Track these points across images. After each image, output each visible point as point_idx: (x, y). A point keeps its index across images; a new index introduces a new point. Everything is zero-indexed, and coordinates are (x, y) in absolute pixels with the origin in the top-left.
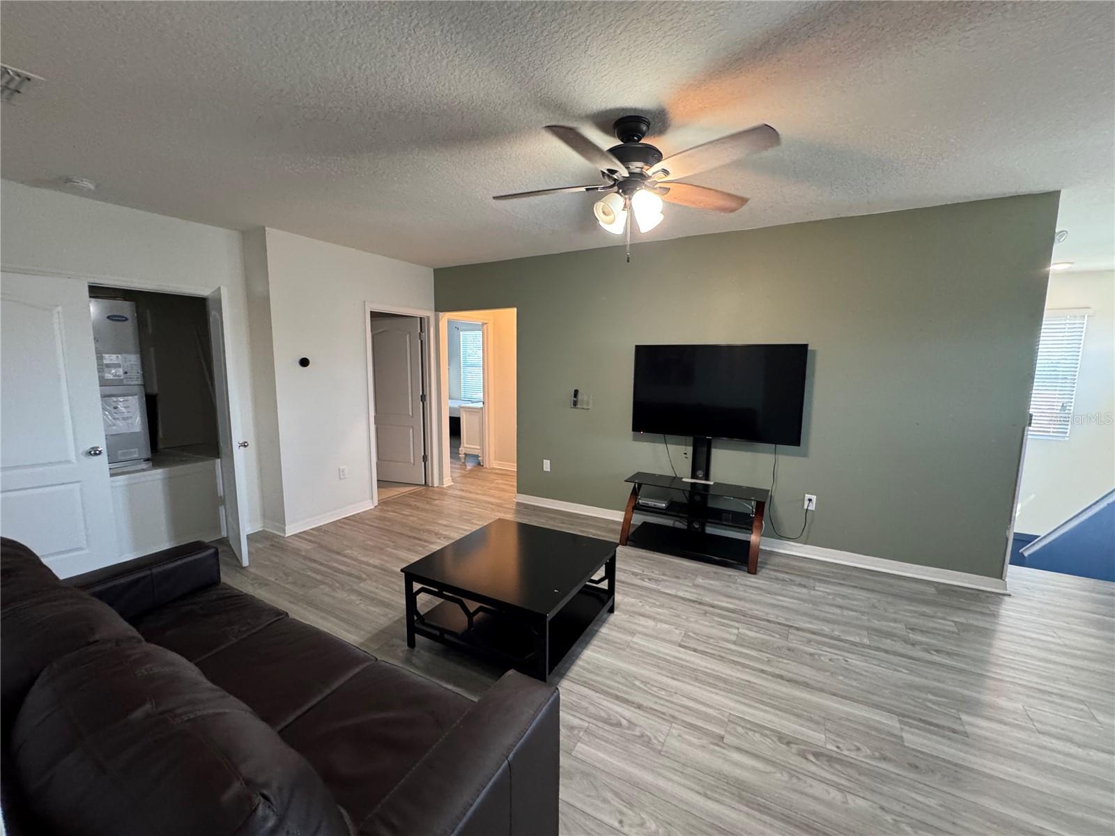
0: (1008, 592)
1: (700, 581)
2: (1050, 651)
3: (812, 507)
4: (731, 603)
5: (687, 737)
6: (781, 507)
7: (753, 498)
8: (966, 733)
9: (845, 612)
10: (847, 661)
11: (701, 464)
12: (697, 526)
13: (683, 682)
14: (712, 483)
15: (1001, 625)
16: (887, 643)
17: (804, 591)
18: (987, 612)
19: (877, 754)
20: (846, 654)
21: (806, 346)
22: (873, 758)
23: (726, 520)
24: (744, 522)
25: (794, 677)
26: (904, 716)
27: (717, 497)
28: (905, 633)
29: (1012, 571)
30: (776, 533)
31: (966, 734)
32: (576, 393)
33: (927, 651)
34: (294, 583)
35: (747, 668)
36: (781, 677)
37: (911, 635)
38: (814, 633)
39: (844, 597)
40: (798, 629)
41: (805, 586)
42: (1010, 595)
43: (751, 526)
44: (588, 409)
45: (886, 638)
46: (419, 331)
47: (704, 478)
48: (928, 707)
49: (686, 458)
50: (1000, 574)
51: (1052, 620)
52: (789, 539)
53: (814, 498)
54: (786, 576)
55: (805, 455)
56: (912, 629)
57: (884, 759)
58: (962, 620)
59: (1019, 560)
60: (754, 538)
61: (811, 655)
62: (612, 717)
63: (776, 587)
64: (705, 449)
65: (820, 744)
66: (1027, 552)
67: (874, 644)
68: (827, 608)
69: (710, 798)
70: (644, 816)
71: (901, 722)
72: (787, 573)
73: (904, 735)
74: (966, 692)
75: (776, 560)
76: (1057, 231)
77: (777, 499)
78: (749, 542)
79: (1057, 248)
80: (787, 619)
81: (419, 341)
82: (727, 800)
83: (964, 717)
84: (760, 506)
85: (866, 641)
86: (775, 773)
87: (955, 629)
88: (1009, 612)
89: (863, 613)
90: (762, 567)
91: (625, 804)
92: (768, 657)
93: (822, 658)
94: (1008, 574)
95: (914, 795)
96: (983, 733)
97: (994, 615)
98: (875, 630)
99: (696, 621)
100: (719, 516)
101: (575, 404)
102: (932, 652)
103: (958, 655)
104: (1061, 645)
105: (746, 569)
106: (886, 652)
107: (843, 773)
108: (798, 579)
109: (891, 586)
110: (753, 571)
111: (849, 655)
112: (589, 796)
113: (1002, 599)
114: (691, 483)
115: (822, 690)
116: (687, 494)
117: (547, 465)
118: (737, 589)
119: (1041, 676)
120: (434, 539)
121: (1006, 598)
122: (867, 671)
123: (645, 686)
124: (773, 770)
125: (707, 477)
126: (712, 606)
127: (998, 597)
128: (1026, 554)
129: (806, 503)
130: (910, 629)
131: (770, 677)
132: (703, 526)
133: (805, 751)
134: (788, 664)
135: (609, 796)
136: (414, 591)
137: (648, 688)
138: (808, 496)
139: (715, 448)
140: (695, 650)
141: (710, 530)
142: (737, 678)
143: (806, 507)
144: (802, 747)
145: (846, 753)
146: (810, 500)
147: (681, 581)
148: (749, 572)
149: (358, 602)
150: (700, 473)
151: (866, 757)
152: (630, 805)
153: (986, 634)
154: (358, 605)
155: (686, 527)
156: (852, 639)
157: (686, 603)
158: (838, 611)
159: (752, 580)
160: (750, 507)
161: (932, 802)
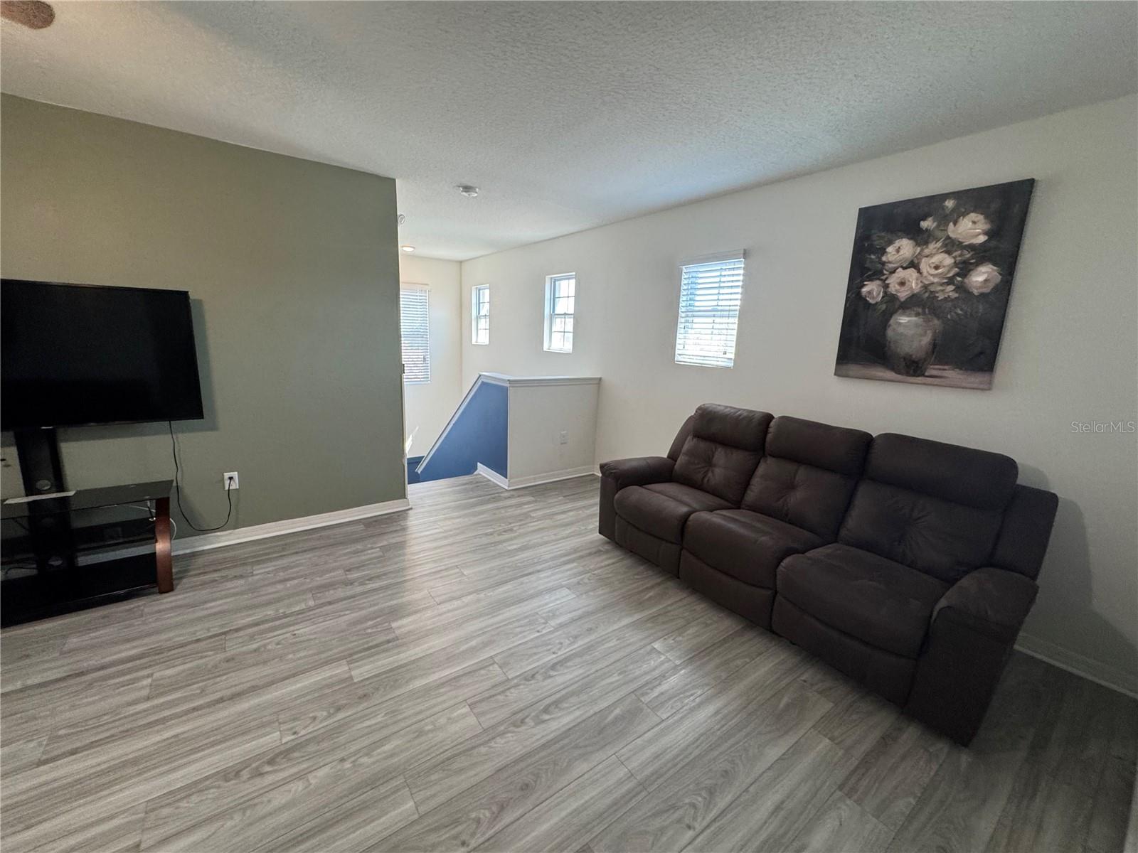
0: (410, 507)
1: (74, 641)
2: (436, 540)
3: (235, 485)
4: (134, 647)
6: (196, 496)
7: (147, 497)
8: (397, 637)
9: (289, 584)
10: (295, 634)
12: (58, 563)
14: (71, 493)
15: (411, 534)
16: (331, 594)
17: (241, 582)
18: (399, 528)
19: (332, 711)
20: (292, 628)
21: (186, 294)
22: (329, 716)
23: (112, 538)
24: (144, 530)
26: (351, 655)
27: (84, 512)
28: (344, 577)
29: (411, 488)
30: (198, 529)
31: (397, 638)
33: (362, 584)
35: (171, 719)
36: (221, 700)
37: (349, 576)
38: (257, 624)
39: (284, 569)
40: (237, 630)
41: (241, 577)
42: (411, 509)
43: (154, 533)
45: (329, 590)
47: (54, 489)
48: (371, 633)
49: (7, 466)
50: (403, 495)
51: (436, 516)
52: (214, 530)
53: (235, 474)
54: (215, 575)
55: (214, 428)
56: (349, 570)
57: (339, 710)
58: (385, 543)
59: (415, 479)
60: (161, 546)
63: (203, 594)
64: (45, 448)
65: (278, 743)
66: (420, 470)
67: (318, 602)
68: (271, 589)
72: (215, 571)
73: (354, 673)
74: (395, 602)
75: (200, 561)
77: (188, 490)
78: (155, 553)
80: (222, 626)
83: (394, 625)
84: (163, 506)
85: (311, 603)
87: (381, 554)
88: (413, 521)
89: (305, 576)
90: (182, 578)
92: (198, 688)
93: (269, 647)
94: (409, 493)
95: (368, 723)
96: (411, 627)
97: (404, 529)
98: (319, 587)
100: (98, 536)
102: (366, 582)
103: (385, 574)
104: (443, 532)
105: (156, 589)
106: (330, 603)
107: (302, 757)
108: (232, 572)
109: (328, 537)
110: (169, 588)
111: (297, 627)
113: (407, 514)
114: (29, 503)
115: (272, 683)
116: (25, 522)
118: (144, 623)
119: (435, 561)
121: (410, 512)
122: (314, 634)
125: (60, 485)
126: (103, 668)
127: (402, 515)
128: (419, 472)
129: (227, 482)
130: (348, 571)
131: (207, 710)
132: (71, 560)
133: (258, 768)
134: (227, 679)
138: (227, 475)
139: (66, 441)
140: (73, 752)
141: (84, 560)
142: (154, 744)
143: (227, 488)
144: (254, 765)
145: (303, 733)
146: (231, 478)
147: (34, 660)
148: (161, 592)
150: (45, 484)
151: (325, 719)
153: (401, 545)
155: (34, 572)
156: (297, 608)
157: (57, 686)
158: (279, 587)
159: (168, 600)
160: (147, 508)
161: (379, 719)
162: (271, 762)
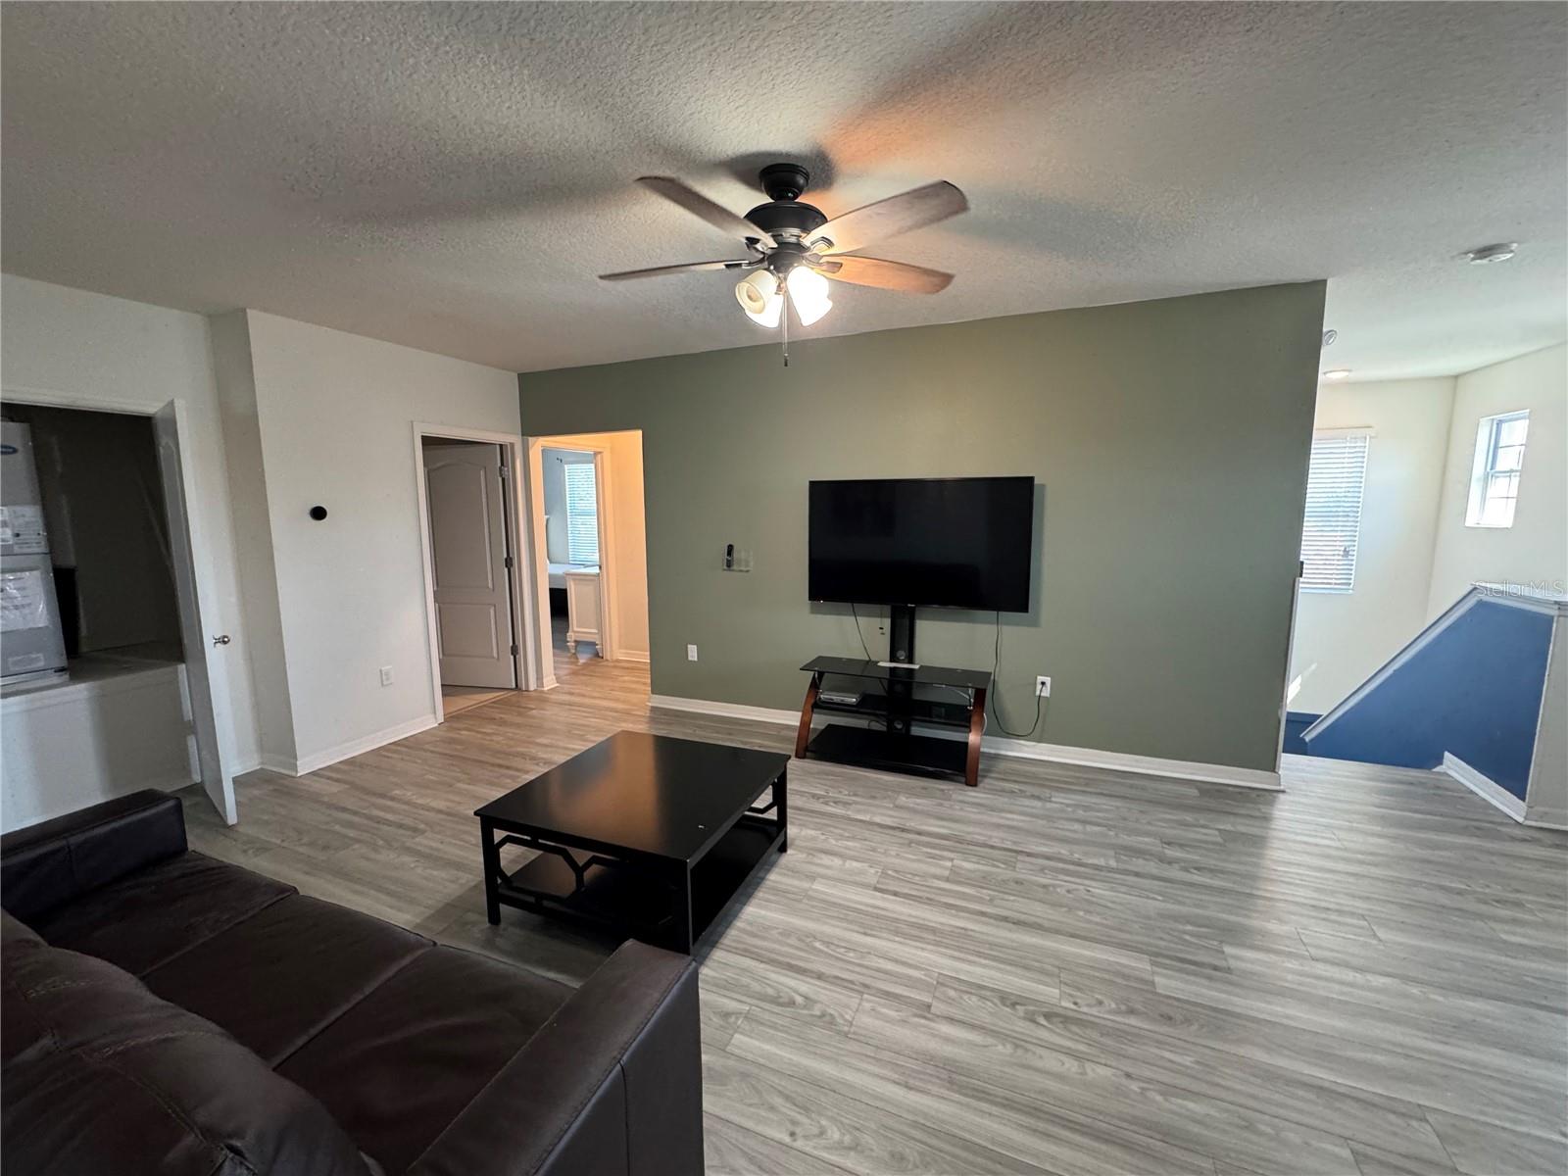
0: (1282, 788)
1: (902, 800)
2: (1328, 857)
3: (1046, 693)
4: (943, 827)
5: (884, 1010)
6: (1008, 696)
7: (970, 685)
8: (1229, 968)
9: (1089, 828)
10: (1089, 891)
11: (902, 640)
12: (899, 727)
13: (879, 938)
14: (916, 667)
15: (1275, 829)
16: (1138, 864)
17: (1039, 804)
18: (1258, 814)
19: (1123, 1008)
20: (1087, 882)
21: (1031, 479)
22: (1118, 1012)
23: (938, 716)
24: (961, 717)
25: (1023, 917)
26: (1157, 955)
27: (923, 684)
28: (1161, 849)
29: (1286, 760)
30: (1003, 731)
31: (1229, 970)
32: (730, 549)
33: (1186, 870)
34: (311, 844)
35: (963, 911)
36: (1005, 919)
37: (1166, 851)
38: (1048, 858)
39: (1087, 808)
40: (1029, 855)
41: (1038, 798)
42: (1283, 792)
43: (970, 722)
44: (747, 571)
45: (1138, 858)
46: (499, 465)
47: (906, 661)
48: (1186, 940)
49: (883, 634)
50: (1272, 766)
51: (1332, 818)
52: (1019, 737)
53: (1048, 680)
54: (1016, 787)
55: (1035, 623)
56: (1169, 844)
57: (1131, 1012)
58: (1229, 827)
59: (1297, 747)
60: (973, 738)
61: (1045, 886)
62: (781, 994)
63: (1001, 801)
64: (907, 622)
65: (1054, 1001)
66: (1308, 735)
67: (1122, 866)
68: (1068, 825)
69: (911, 1089)
70: (824, 1122)
71: (1154, 964)
72: (1015, 781)
73: (1157, 979)
74: (1232, 918)
75: (1002, 765)
76: (1325, 330)
77: (1003, 686)
78: (967, 743)
79: (1325, 352)
80: (1015, 843)
81: (500, 479)
82: (935, 1089)
83: (1228, 949)
84: (980, 695)
85: (1113, 863)
86: (996, 1046)
87: (1219, 840)
88: (1284, 813)
89: (1109, 827)
90: (985, 777)
91: (798, 1110)
92: (989, 895)
93: (1059, 890)
94: (1281, 765)
95: (1167, 1055)
96: (1257, 968)
97: (1266, 819)
98: (1126, 848)
99: (898, 855)
100: (928, 712)
101: (729, 564)
102: (1192, 870)
103: (1222, 872)
104: (1341, 849)
105: (963, 779)
106: (1137, 874)
107: (1080, 1036)
108: (1029, 789)
109: (1143, 789)
110: (972, 782)
111: (1093, 884)
112: (750, 1105)
113: (1275, 797)
114: (891, 668)
115: (1057, 932)
116: (886, 683)
117: (693, 652)
118: (951, 807)
119: (1317, 890)
120: (529, 766)
121: (1281, 796)
122: (1113, 902)
123: (828, 947)
124: (995, 1042)
125: (910, 659)
126: (919, 833)
127: (1268, 796)
128: (1307, 739)
129: (1039, 687)
130: (1165, 843)
131: (992, 921)
132: (908, 727)
133: (1034, 1013)
134: (1013, 901)
135: (778, 1101)
136: (496, 842)
137: (832, 950)
138: (1040, 679)
139: (921, 619)
140: (895, 894)
141: (917, 731)
142: (950, 925)
143: (1038, 693)
144: (1031, 1008)
145: (1085, 1009)
146: (1043, 683)
147: (877, 802)
148: (967, 784)
149: (412, 865)
150: (902, 655)
151: (1110, 1012)
152: (806, 1110)
153: (1258, 842)
154: (412, 868)
155: (884, 729)
156: (1095, 861)
157: (887, 831)
158: (1077, 826)
159: (972, 794)
160: (966, 697)
162: (1047, 1016)
